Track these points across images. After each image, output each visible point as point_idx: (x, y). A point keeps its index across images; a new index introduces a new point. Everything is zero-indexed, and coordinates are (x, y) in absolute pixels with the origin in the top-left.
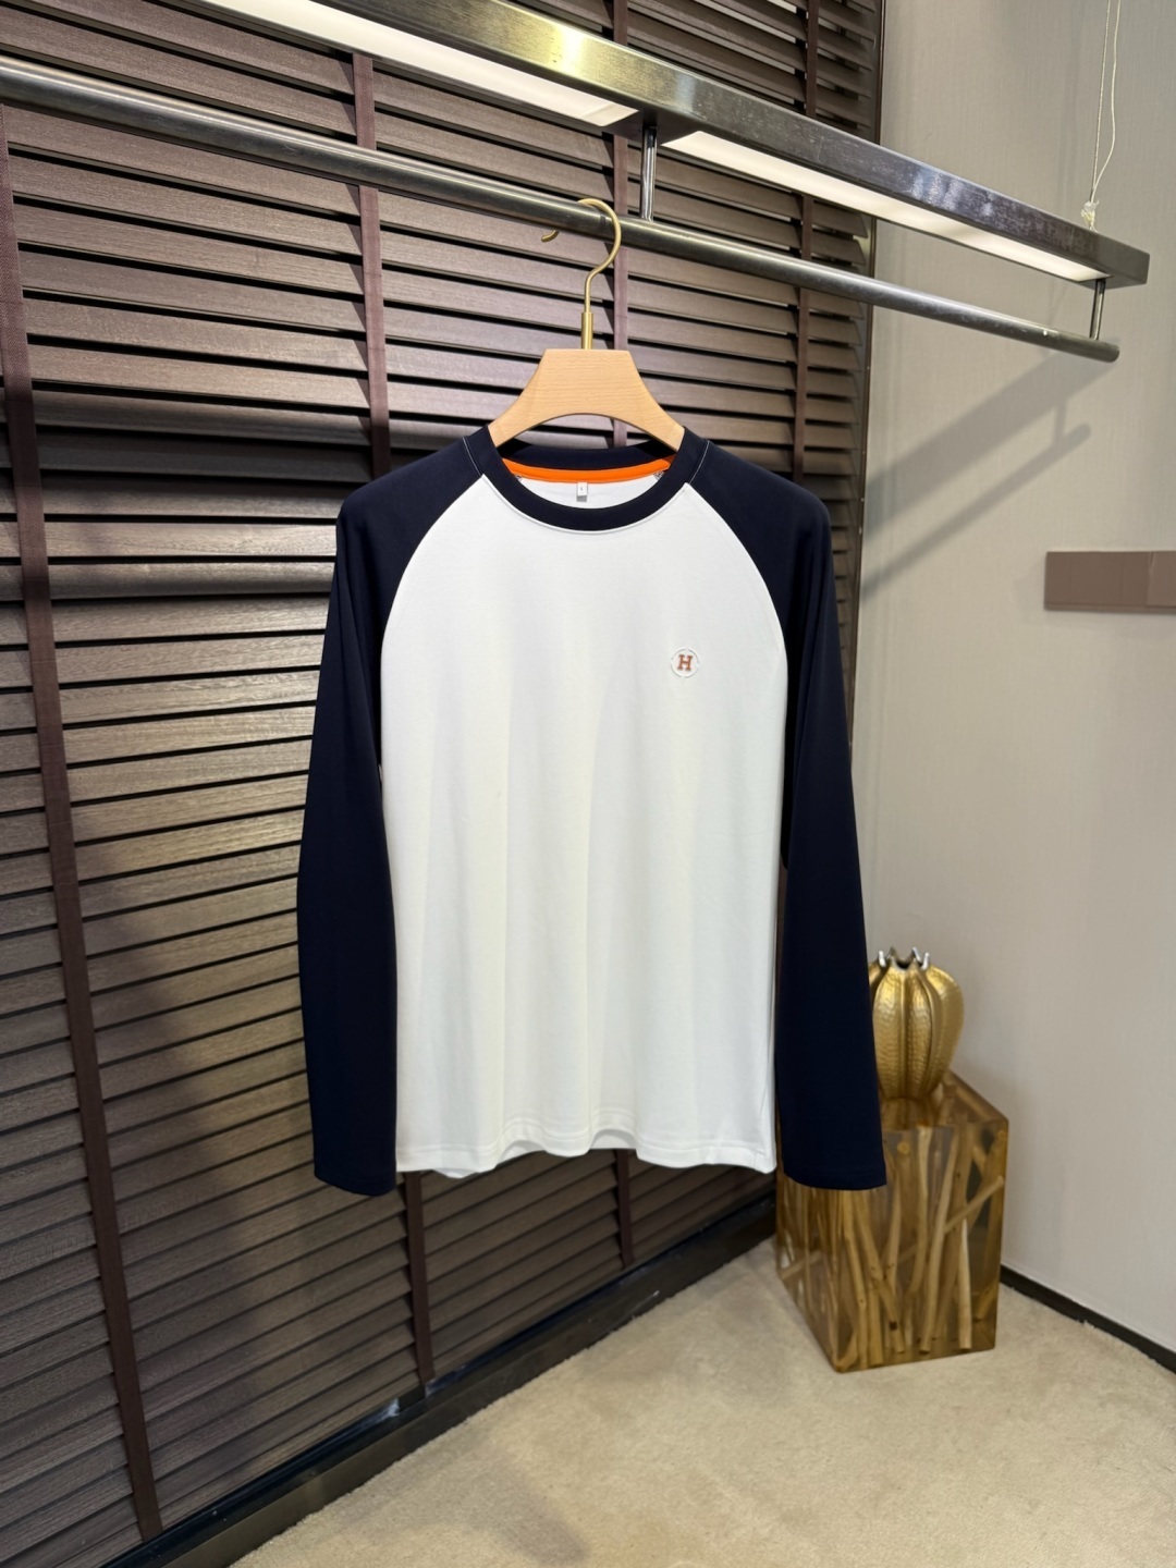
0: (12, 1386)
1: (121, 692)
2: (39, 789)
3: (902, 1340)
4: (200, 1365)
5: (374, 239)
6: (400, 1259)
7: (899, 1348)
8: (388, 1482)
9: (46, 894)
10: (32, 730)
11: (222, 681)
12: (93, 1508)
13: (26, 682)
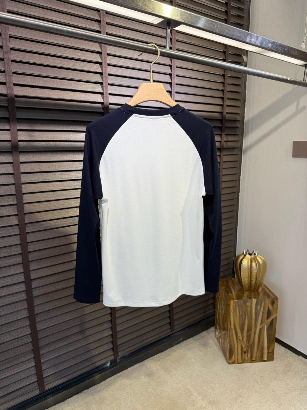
0: (7, 351)
1: (37, 175)
2: (15, 199)
3: (247, 356)
4: (56, 349)
5: (106, 58)
6: (110, 325)
7: (246, 359)
8: (106, 383)
9: (17, 226)
10: (14, 184)
11: (64, 173)
12: (27, 383)
13: (12, 172)
